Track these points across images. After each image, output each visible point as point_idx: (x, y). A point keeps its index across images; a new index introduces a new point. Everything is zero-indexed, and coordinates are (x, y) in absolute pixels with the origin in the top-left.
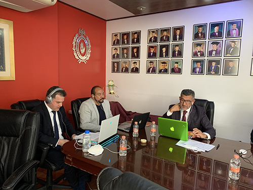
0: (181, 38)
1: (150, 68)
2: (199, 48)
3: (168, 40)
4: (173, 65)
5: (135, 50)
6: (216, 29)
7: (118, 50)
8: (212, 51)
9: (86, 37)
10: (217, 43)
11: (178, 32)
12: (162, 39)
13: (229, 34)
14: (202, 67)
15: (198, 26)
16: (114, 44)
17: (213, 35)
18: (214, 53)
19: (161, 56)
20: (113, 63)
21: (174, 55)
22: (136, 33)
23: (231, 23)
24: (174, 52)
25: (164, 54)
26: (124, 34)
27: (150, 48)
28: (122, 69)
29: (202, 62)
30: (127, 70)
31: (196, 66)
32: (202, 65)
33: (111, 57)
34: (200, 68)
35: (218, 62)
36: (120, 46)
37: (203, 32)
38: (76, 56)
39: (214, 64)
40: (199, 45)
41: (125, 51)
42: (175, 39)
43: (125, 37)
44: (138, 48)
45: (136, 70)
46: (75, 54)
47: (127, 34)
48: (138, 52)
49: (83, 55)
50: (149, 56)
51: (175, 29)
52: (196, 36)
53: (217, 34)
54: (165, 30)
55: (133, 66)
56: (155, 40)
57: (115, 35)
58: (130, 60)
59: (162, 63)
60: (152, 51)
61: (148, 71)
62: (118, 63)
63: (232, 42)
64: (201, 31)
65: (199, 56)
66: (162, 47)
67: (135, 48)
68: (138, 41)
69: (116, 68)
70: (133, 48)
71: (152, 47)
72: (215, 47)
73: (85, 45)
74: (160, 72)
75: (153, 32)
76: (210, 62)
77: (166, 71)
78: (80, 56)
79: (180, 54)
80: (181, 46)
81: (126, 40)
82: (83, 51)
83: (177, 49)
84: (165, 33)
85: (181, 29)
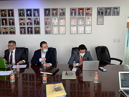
2: (22, 21)
4: (10, 29)
6: (29, 12)
10: (30, 19)
11: (10, 12)
12: (2, 15)
13: (34, 15)
15: (20, 10)
21: (10, 24)
23: (35, 10)
24: (10, 23)
25: (4, 23)
31: (22, 30)
32: (25, 30)
37: (23, 13)
39: (30, 29)
40: (22, 19)
51: (9, 10)
52: (20, 15)
53: (29, 14)
59: (4, 28)
63: (36, 19)
64: (22, 12)
65: (23, 25)
66: (3, 19)
76: (28, 28)
77: (7, 33)
80: (13, 20)
83: (11, 21)
84: (3, 12)
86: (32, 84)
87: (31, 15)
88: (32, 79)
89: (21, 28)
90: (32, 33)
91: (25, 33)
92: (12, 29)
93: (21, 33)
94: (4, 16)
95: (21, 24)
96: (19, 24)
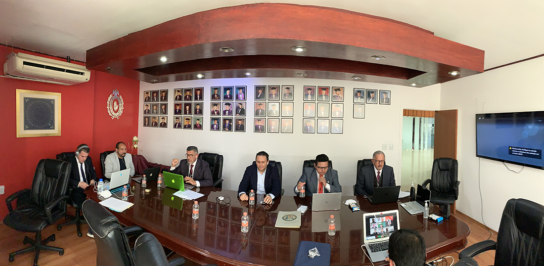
0: (201, 98)
1: (177, 123)
2: (215, 108)
3: (191, 99)
4: (195, 121)
5: (163, 107)
6: (228, 92)
7: (149, 106)
8: (226, 111)
9: (119, 96)
10: (229, 104)
11: (199, 92)
12: (186, 99)
13: (237, 98)
14: (219, 124)
16: (145, 101)
17: (226, 97)
18: (227, 112)
19: (185, 113)
20: (145, 118)
21: (196, 113)
22: (164, 92)
23: (239, 88)
24: (196, 110)
25: (188, 111)
26: (154, 92)
27: (176, 105)
28: (152, 123)
29: (218, 119)
30: (156, 125)
31: (214, 123)
33: (143, 112)
34: (217, 125)
35: (230, 120)
36: (151, 103)
37: (218, 94)
38: (110, 113)
39: (227, 122)
40: (215, 105)
41: (155, 107)
42: (196, 99)
43: (155, 95)
44: (166, 105)
45: (164, 125)
46: (109, 112)
47: (157, 92)
48: (166, 108)
49: (116, 112)
50: (176, 113)
51: (197, 90)
52: (213, 97)
53: (229, 96)
54: (188, 90)
55: (161, 121)
56: (180, 99)
57: (147, 93)
58: (159, 115)
59: (187, 119)
60: (178, 108)
61: (175, 127)
62: (149, 118)
63: (240, 104)
64: (216, 93)
65: (216, 114)
66: (186, 105)
67: (164, 105)
68: (166, 99)
69: (147, 123)
70: (162, 105)
71: (178, 105)
72: (227, 108)
73: (118, 104)
74: (185, 127)
75: (178, 91)
76: (225, 120)
77: (189, 127)
78: (113, 113)
79: (201, 112)
80: (201, 105)
81: (155, 98)
82: (116, 109)
83: (198, 107)
84: (188, 93)
85: (201, 90)
86: (223, 225)
87: (231, 98)
88: (223, 214)
89: (213, 119)
90: (230, 129)
91: (218, 129)
92: (199, 120)
93: (212, 127)
94: (188, 99)
95: (213, 113)
96: (209, 113)
